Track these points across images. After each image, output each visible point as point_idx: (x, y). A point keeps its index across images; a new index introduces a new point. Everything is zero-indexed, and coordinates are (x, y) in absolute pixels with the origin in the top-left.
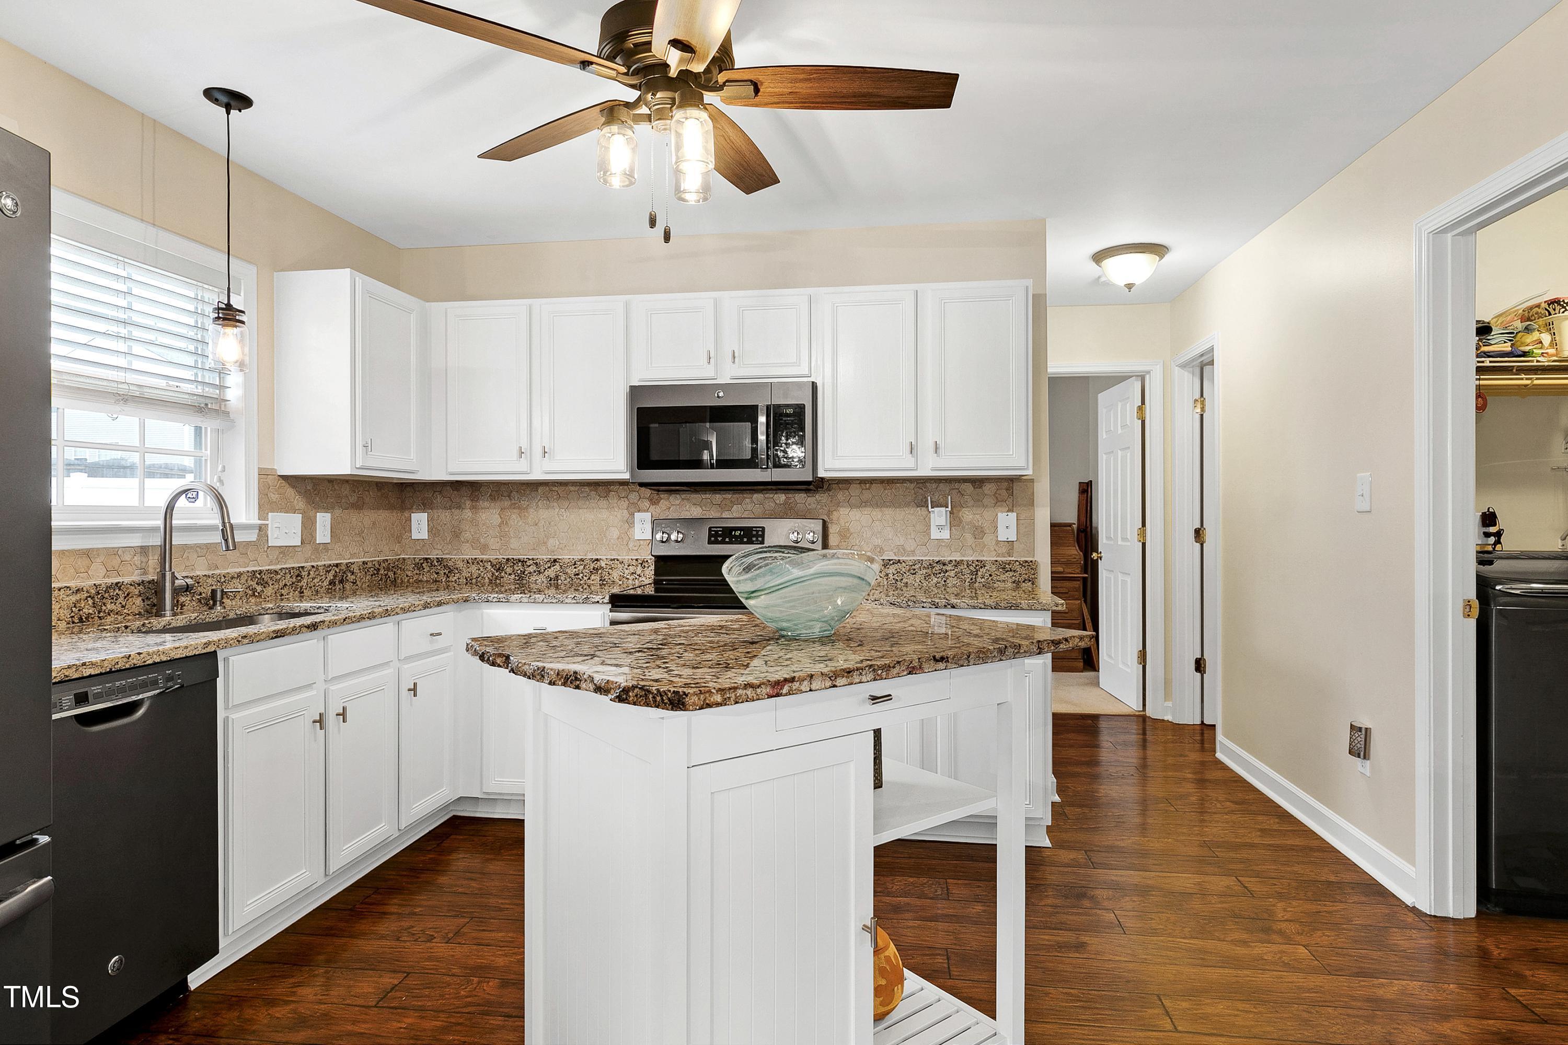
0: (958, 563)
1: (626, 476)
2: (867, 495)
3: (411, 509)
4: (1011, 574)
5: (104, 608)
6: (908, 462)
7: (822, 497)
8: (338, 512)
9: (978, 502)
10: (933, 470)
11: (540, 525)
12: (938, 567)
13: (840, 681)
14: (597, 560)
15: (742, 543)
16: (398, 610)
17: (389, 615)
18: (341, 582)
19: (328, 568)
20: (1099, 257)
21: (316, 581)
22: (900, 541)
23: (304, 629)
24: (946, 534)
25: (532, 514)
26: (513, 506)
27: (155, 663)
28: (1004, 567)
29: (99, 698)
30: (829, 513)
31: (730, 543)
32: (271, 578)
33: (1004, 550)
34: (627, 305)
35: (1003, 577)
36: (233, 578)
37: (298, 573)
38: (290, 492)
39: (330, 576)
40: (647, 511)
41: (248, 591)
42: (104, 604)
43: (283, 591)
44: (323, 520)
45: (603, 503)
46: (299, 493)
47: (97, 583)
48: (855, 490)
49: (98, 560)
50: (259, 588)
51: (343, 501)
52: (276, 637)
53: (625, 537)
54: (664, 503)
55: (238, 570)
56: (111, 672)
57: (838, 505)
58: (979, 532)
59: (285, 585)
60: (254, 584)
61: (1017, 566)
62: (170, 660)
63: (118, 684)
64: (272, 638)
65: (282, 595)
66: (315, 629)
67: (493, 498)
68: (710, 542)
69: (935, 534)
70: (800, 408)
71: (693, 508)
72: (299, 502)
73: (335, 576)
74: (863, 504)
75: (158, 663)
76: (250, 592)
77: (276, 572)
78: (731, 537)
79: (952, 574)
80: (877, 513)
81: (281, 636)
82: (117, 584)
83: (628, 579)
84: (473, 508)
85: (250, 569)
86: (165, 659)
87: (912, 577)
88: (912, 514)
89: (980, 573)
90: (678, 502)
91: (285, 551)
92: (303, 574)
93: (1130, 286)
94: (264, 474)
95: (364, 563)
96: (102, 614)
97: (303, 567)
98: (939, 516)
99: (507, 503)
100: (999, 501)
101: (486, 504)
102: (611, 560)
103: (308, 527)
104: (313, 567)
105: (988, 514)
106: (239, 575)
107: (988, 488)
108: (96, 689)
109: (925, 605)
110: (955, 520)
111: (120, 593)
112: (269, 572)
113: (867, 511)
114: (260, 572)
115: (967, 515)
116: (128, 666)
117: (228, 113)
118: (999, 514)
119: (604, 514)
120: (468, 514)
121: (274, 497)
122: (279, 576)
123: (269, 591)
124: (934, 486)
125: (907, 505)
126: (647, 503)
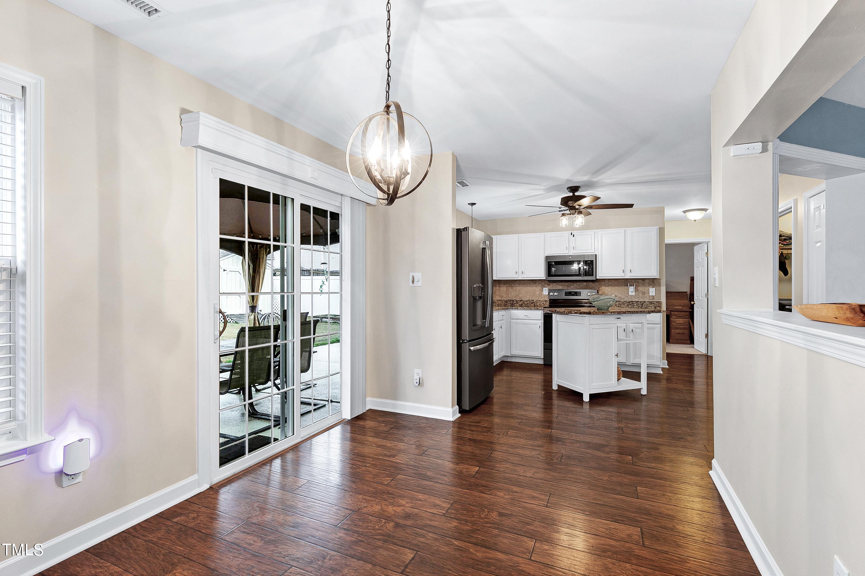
0: (637, 302)
1: (545, 278)
2: (610, 283)
4: (653, 305)
6: (623, 274)
7: (597, 284)
9: (644, 285)
10: (630, 277)
11: (517, 291)
12: (631, 303)
13: (612, 313)
14: (533, 300)
15: (574, 296)
20: (685, 212)
22: (620, 295)
24: (634, 294)
25: (515, 288)
26: (510, 286)
28: (651, 303)
30: (599, 288)
31: (571, 296)
33: (651, 298)
34: (545, 235)
35: (651, 306)
45: (534, 285)
48: (606, 282)
53: (541, 294)
54: (551, 285)
57: (601, 286)
58: (644, 293)
61: (655, 303)
67: (504, 284)
68: (565, 295)
69: (630, 294)
70: (592, 261)
71: (560, 287)
74: (609, 286)
78: (571, 294)
79: (636, 304)
80: (613, 288)
84: (499, 286)
87: (623, 305)
88: (623, 288)
89: (644, 305)
90: (555, 285)
93: (695, 221)
98: (632, 289)
99: (508, 285)
100: (650, 285)
101: (503, 285)
102: (537, 300)
105: (646, 288)
107: (646, 281)
110: (636, 290)
113: (610, 287)
115: (640, 288)
117: (472, 207)
118: (650, 288)
119: (535, 288)
120: (497, 288)
124: (630, 280)
125: (622, 286)
126: (547, 286)
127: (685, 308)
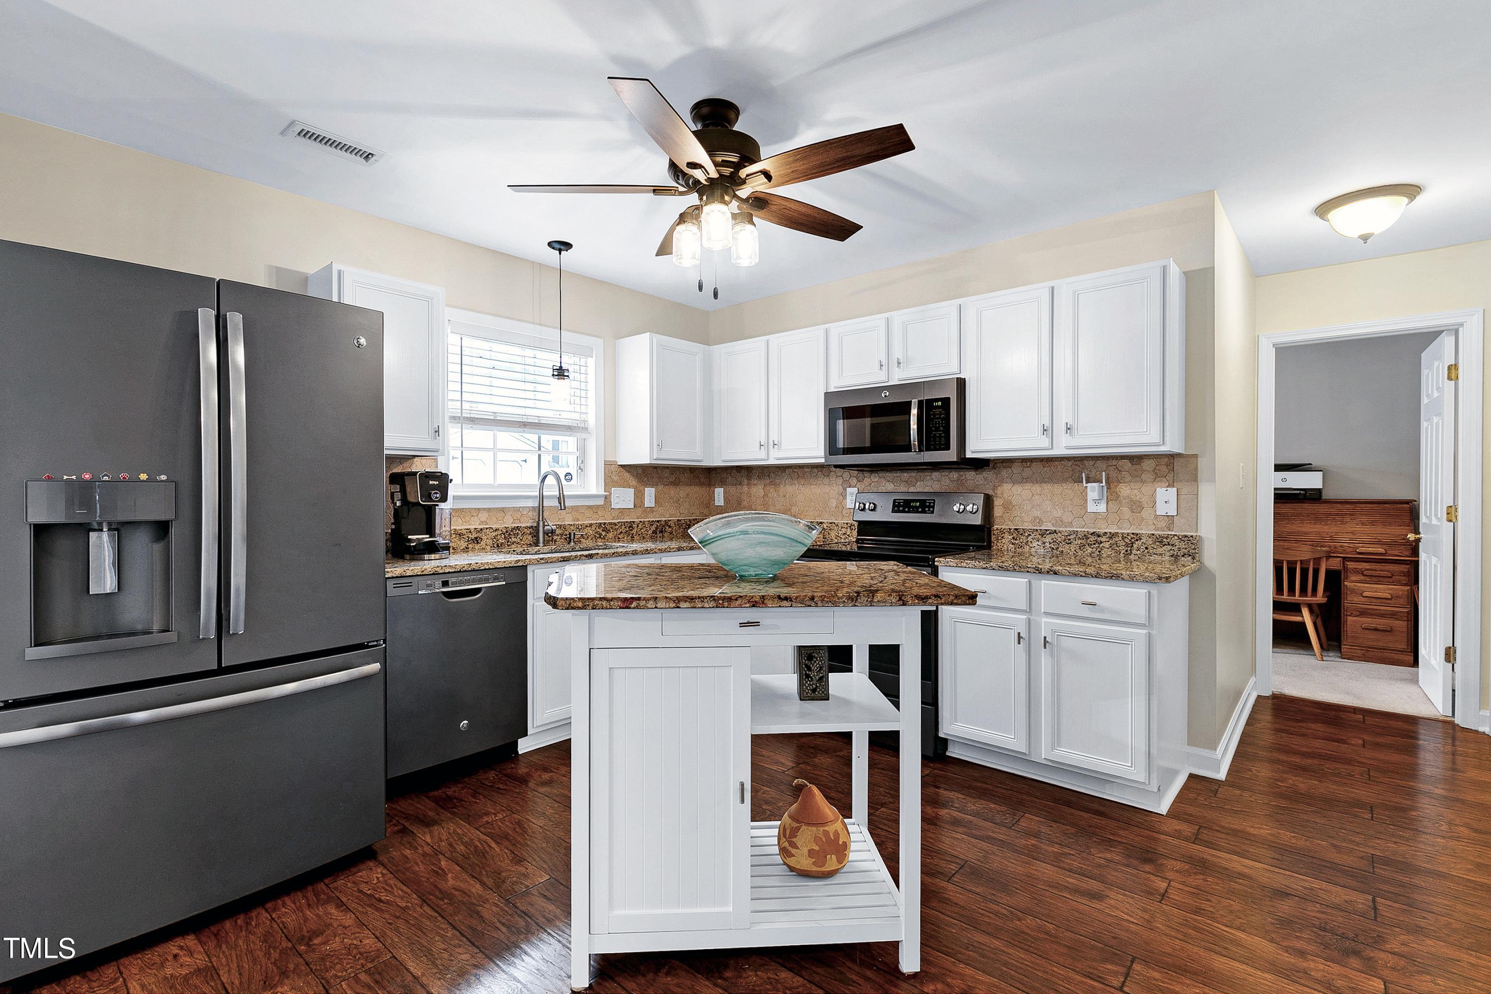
0: (1112, 536)
1: (823, 460)
2: (1027, 472)
3: (715, 486)
4: (1169, 547)
5: (510, 540)
6: (1044, 442)
7: (988, 474)
8: (660, 487)
9: (1136, 476)
10: (1067, 448)
11: (787, 497)
12: (1092, 538)
14: (821, 523)
15: (917, 512)
16: (656, 550)
17: (649, 553)
18: (661, 532)
19: (651, 523)
20: (1323, 210)
21: (642, 530)
22: (1058, 513)
23: (583, 558)
24: (1102, 508)
25: (782, 489)
26: (771, 483)
27: (485, 569)
28: (1161, 541)
29: (455, 584)
30: (995, 488)
31: (909, 512)
32: (612, 528)
33: (1163, 524)
34: (827, 331)
35: (1160, 550)
36: (586, 526)
37: (631, 525)
38: (627, 475)
39: (653, 528)
40: (855, 487)
41: (596, 535)
42: (511, 538)
43: (620, 536)
44: (650, 494)
45: (826, 480)
46: (633, 475)
47: (507, 526)
48: (1016, 469)
49: (509, 513)
50: (604, 534)
51: (665, 480)
52: (563, 561)
53: (841, 506)
54: (867, 481)
55: (590, 522)
56: (460, 571)
57: (1002, 481)
58: (1136, 507)
59: (621, 532)
60: (600, 531)
61: (1175, 541)
62: (495, 568)
63: (466, 578)
64: (561, 561)
65: (619, 538)
66: (591, 558)
67: (759, 478)
68: (893, 511)
69: (1091, 507)
70: (946, 401)
71: (888, 484)
72: (633, 482)
73: (657, 528)
74: (1024, 480)
75: (487, 569)
76: (598, 536)
77: (615, 524)
78: (909, 507)
79: (1107, 545)
80: (1037, 488)
81: (566, 560)
82: (517, 527)
83: (841, 538)
84: (748, 484)
85: (598, 522)
86: (491, 567)
87: (1067, 546)
88: (1067, 490)
89: (1135, 546)
90: (876, 480)
91: (622, 511)
92: (634, 526)
93: (1365, 238)
94: (607, 464)
95: (678, 520)
96: (509, 543)
97: (633, 522)
98: (1093, 491)
99: (768, 481)
100: (1158, 476)
101: (756, 482)
102: (831, 523)
103: (639, 497)
104: (641, 522)
105: (1147, 489)
106: (591, 525)
107: (1148, 465)
108: (454, 580)
109: (1029, 570)
110: (1112, 495)
111: (519, 532)
112: (610, 524)
113: (1028, 486)
114: (605, 524)
115: (1124, 490)
116: (470, 569)
117: (560, 254)
118: (1158, 489)
119: (827, 489)
120: (745, 488)
121: (615, 478)
122: (617, 527)
123: (610, 535)
124: (1091, 463)
125: (1065, 480)
126: (855, 481)
127: (1396, 552)
